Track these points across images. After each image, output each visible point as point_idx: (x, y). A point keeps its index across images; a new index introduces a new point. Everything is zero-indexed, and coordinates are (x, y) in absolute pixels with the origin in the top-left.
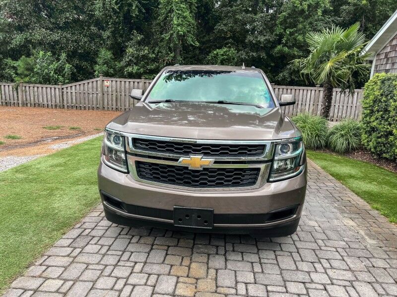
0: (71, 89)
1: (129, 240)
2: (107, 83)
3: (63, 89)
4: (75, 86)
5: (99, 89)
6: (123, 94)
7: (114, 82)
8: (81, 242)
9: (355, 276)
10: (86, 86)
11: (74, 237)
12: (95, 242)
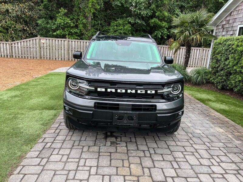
0: (18, 44)
1: (81, 150)
2: (43, 40)
3: (12, 44)
4: (21, 42)
5: (38, 45)
7: (48, 40)
8: (46, 153)
9: (238, 166)
10: (28, 43)
11: (40, 150)
12: (57, 152)
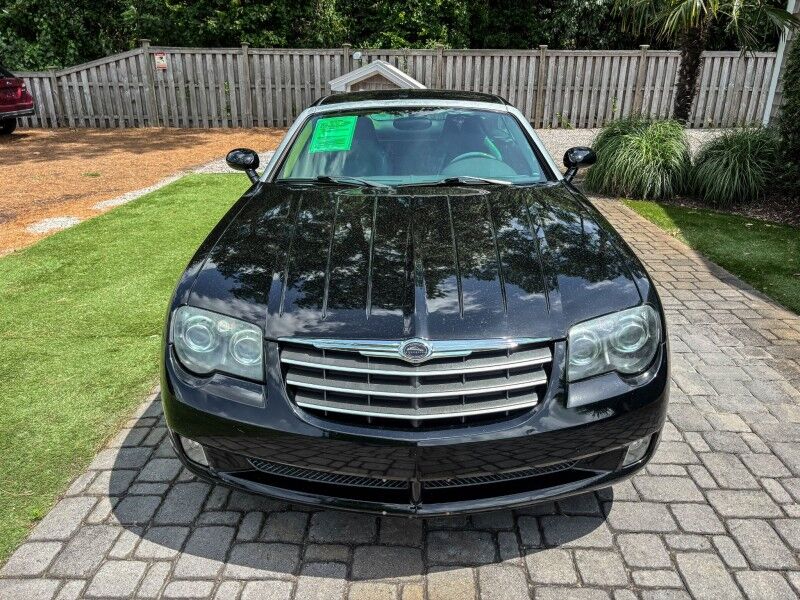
0: (79, 78)
2: (162, 61)
3: (59, 78)
4: (88, 70)
5: (145, 77)
6: (202, 86)
7: (178, 57)
10: (113, 72)
